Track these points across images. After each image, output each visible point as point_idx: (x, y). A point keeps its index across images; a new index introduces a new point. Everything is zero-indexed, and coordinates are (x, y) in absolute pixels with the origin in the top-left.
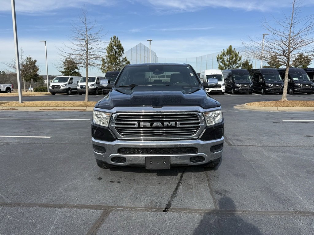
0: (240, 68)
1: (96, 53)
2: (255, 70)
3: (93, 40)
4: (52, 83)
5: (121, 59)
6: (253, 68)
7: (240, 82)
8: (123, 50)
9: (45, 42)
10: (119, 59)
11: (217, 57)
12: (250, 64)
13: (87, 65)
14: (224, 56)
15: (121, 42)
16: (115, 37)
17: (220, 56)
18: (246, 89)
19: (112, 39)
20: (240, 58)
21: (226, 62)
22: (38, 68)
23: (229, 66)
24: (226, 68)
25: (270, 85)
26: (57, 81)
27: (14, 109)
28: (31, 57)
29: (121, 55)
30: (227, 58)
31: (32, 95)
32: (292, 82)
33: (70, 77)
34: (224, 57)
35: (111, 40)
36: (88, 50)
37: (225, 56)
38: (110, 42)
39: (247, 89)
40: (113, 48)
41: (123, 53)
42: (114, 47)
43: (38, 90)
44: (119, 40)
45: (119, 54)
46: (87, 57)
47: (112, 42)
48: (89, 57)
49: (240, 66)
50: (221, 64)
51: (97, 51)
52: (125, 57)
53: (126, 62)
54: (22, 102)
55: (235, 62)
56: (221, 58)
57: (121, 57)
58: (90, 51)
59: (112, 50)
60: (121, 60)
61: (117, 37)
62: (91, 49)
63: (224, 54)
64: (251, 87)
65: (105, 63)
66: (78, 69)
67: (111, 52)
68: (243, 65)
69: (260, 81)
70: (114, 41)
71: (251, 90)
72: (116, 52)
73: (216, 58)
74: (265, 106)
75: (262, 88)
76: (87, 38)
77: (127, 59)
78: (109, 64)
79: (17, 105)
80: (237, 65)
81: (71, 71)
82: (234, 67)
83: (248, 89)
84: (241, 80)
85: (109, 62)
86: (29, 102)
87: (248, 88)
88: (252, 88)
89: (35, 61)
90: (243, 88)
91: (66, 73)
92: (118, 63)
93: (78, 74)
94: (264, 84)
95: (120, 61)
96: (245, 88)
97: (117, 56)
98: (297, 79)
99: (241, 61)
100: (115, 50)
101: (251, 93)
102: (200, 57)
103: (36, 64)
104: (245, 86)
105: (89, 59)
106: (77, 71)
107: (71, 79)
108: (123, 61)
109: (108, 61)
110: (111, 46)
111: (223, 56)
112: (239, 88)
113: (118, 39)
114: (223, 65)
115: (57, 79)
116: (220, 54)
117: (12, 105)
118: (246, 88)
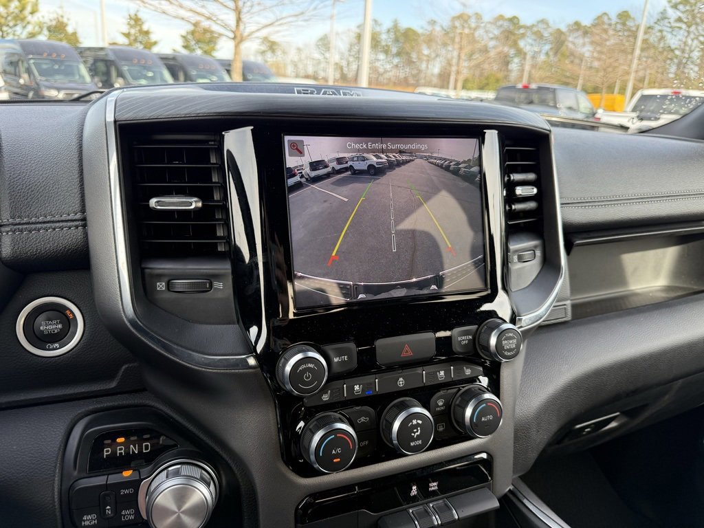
0: (42, 39)
2: (87, 49)
6: (80, 43)
12: (69, 30)
20: (36, 7)
49: (39, 33)
55: (19, 18)
68: (49, 30)
80: (30, 29)
82: (21, 32)
99: (39, 15)
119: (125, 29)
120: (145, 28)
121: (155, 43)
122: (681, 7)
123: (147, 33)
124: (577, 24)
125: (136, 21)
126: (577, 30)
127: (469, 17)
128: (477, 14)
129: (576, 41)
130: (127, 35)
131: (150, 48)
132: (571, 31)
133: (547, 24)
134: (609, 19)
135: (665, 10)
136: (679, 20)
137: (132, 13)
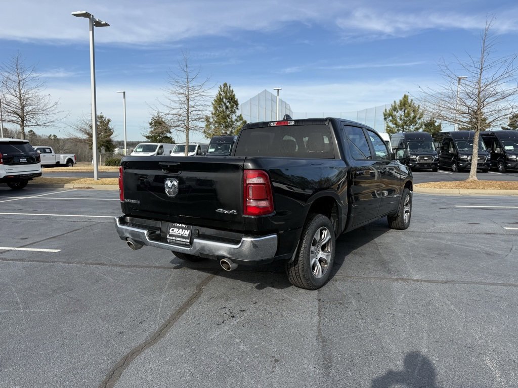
0: (421, 130)
1: (200, 113)
2: (445, 133)
3: (196, 95)
4: (133, 153)
5: (234, 117)
6: (441, 130)
7: (417, 153)
8: (237, 105)
9: (124, 93)
10: (230, 117)
11: (384, 113)
12: (437, 124)
13: (188, 129)
14: (395, 111)
15: (234, 93)
16: (225, 85)
17: (388, 111)
18: (426, 164)
19: (221, 88)
20: (422, 115)
21: (398, 121)
22: (112, 131)
23: (403, 127)
24: (398, 130)
25: (465, 157)
26: (141, 150)
27: (89, 188)
28: (103, 114)
29: (234, 112)
30: (399, 115)
31: (105, 170)
32: (502, 152)
33: (159, 144)
34: (395, 113)
35: (219, 89)
36: (190, 109)
37: (397, 112)
38: (218, 92)
39: (428, 164)
40: (223, 102)
41: (237, 109)
42: (224, 100)
43: (112, 164)
44: (231, 89)
45: (231, 111)
46: (188, 118)
47: (221, 93)
48: (190, 118)
49: (420, 128)
50: (391, 125)
51: (201, 109)
52: (239, 115)
53: (241, 122)
54: (98, 179)
55: (413, 121)
56: (390, 115)
57: (234, 115)
58: (193, 109)
59: (222, 105)
60: (234, 120)
61: (228, 85)
62: (193, 107)
63: (395, 109)
64: (435, 160)
65: (211, 123)
66: (170, 133)
67: (220, 107)
68: (425, 125)
69: (450, 152)
70: (224, 91)
71: (436, 164)
72: (227, 108)
73: (383, 115)
74: (440, 188)
75: (454, 162)
76: (188, 92)
77: (242, 118)
78: (216, 126)
79: (92, 182)
80: (417, 126)
81: (160, 136)
82: (412, 128)
83: (430, 163)
84: (419, 149)
85: (216, 122)
86: (106, 179)
87: (430, 161)
88: (438, 162)
89: (109, 121)
90: (422, 161)
91: (153, 138)
92: (229, 124)
93: (170, 140)
94: (456, 156)
95: (232, 121)
96: (425, 162)
97: (228, 113)
98: (511, 148)
99: (422, 119)
100: (225, 104)
101: (435, 170)
102: (364, 110)
103: (111, 125)
104: (426, 158)
105: (190, 120)
106: (169, 135)
107: (161, 147)
108: (236, 120)
109: (214, 120)
110: (220, 98)
111: (393, 111)
112: (416, 161)
113: (230, 87)
114: (394, 126)
115: (141, 147)
116: (389, 108)
117: (85, 182)
118: (427, 162)
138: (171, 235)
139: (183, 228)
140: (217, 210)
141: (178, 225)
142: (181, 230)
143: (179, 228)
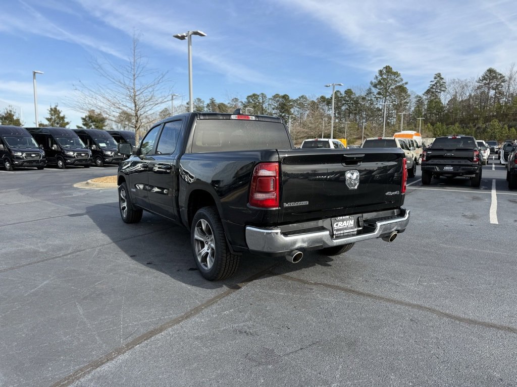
7: (21, 149)
25: (71, 153)
64: (43, 157)
71: (44, 162)
83: (38, 161)
88: (45, 159)
90: (29, 159)
94: (61, 153)
104: (33, 155)
112: (23, 158)
118: (35, 159)
119: (49, 116)
120: (61, 115)
121: (68, 123)
122: (378, 86)
123: (63, 118)
124: (323, 97)
125: (55, 111)
126: (324, 101)
127: (258, 96)
128: (262, 94)
129: (324, 108)
130: (49, 120)
131: (64, 127)
132: (320, 102)
133: (306, 98)
134: (341, 94)
135: (370, 88)
136: (379, 93)
137: (53, 107)
138: (338, 230)
139: (346, 220)
140: (387, 194)
141: (341, 218)
142: (345, 222)
143: (343, 221)
